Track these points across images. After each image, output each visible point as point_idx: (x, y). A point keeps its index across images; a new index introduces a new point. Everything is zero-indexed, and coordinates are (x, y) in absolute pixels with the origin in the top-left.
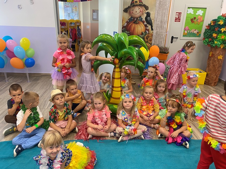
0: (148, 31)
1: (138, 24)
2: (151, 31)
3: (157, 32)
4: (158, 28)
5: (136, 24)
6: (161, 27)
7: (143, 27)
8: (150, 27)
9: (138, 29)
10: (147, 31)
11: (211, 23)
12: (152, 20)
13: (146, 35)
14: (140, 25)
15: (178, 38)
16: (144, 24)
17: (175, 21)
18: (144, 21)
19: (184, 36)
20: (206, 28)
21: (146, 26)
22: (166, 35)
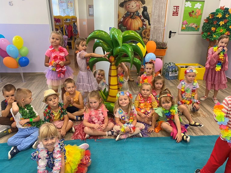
0: (146, 26)
1: (135, 19)
2: (148, 26)
3: (154, 27)
4: (155, 22)
5: (133, 19)
6: (159, 21)
7: (140, 22)
8: (146, 22)
9: (135, 24)
10: (144, 26)
11: (209, 17)
12: (149, 15)
13: (143, 30)
14: (137, 20)
15: (176, 33)
16: (141, 19)
17: (173, 15)
18: (141, 15)
19: (182, 30)
20: (205, 22)
21: (143, 21)
22: (164, 30)
